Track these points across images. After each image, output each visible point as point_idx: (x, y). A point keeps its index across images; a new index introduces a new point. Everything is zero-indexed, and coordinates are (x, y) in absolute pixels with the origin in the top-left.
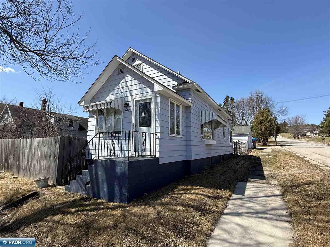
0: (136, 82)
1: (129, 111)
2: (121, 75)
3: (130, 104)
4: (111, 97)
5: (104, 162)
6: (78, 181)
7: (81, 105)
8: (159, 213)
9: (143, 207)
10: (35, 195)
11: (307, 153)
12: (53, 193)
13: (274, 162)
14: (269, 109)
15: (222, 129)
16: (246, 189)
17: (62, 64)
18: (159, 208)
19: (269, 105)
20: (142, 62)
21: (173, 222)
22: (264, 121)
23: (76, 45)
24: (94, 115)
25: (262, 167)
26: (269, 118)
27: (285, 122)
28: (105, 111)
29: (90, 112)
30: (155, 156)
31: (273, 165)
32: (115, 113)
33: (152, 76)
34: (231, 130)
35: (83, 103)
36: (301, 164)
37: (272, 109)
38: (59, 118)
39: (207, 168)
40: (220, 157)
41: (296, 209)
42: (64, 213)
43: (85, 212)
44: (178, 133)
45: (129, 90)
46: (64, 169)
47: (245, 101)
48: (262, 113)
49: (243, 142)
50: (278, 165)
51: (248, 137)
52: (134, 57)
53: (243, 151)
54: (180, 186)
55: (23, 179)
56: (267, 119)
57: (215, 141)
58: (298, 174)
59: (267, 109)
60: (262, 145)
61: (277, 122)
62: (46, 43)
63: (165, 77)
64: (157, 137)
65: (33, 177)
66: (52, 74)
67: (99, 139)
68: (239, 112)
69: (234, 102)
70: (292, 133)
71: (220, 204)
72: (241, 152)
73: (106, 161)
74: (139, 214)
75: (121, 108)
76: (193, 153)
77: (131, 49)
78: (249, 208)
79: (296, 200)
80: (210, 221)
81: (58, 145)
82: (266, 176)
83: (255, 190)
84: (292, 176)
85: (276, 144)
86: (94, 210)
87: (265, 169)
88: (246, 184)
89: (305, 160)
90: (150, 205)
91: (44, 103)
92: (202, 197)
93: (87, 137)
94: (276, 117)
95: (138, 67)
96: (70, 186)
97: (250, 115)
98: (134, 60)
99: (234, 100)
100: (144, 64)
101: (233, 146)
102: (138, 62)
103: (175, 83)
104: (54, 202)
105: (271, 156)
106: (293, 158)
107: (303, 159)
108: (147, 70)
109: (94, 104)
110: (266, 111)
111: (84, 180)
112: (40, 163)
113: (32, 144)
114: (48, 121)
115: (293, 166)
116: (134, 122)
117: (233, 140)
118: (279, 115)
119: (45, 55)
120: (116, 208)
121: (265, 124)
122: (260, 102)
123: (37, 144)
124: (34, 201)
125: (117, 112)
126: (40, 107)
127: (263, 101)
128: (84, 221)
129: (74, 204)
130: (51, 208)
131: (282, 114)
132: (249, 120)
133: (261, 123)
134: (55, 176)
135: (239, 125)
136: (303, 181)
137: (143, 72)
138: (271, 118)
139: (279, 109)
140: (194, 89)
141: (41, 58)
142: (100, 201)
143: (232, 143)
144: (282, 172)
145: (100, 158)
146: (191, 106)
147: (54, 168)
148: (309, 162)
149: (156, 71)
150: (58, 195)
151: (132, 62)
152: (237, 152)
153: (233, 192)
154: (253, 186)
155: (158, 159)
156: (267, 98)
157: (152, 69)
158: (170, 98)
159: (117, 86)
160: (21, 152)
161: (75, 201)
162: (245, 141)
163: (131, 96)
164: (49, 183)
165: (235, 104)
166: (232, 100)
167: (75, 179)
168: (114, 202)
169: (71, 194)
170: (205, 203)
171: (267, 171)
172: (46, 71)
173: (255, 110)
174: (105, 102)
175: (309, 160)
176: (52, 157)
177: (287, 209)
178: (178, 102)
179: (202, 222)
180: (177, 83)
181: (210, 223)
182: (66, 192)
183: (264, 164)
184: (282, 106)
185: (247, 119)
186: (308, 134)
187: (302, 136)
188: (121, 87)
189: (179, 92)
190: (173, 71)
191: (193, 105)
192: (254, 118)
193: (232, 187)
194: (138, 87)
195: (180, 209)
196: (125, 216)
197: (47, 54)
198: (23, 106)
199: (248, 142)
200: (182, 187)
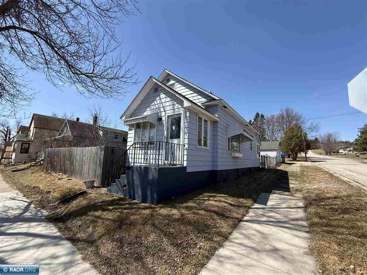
0: (169, 99)
1: (162, 125)
2: (156, 94)
3: (163, 118)
4: (147, 113)
5: (139, 169)
6: (117, 184)
7: (122, 119)
8: (182, 215)
9: (169, 209)
10: (83, 194)
11: (338, 169)
12: (97, 193)
13: (301, 176)
14: (299, 125)
15: (249, 143)
16: (269, 200)
17: (108, 85)
18: (183, 211)
19: (299, 122)
20: (175, 82)
21: (194, 223)
22: (294, 137)
23: (118, 67)
24: (133, 129)
25: (288, 180)
26: (299, 134)
27: (316, 139)
28: (142, 125)
29: (129, 125)
30: (183, 164)
31: (300, 179)
32: (150, 126)
33: (183, 94)
34: (259, 145)
35: (124, 118)
36: (329, 179)
37: (302, 126)
38: (106, 131)
39: (233, 179)
40: (247, 169)
41: (316, 220)
42: (104, 210)
43: (120, 210)
44: (205, 145)
45: (157, 103)
46: (107, 174)
47: (275, 118)
48: (292, 129)
49: (272, 156)
50: (305, 179)
51: (277, 152)
52: (168, 78)
53: (271, 166)
54: (204, 193)
55: (75, 180)
56: (297, 135)
57: (242, 155)
58: (324, 188)
59: (297, 125)
60: (291, 160)
61: (307, 138)
62: (94, 67)
63: (196, 94)
64: (185, 148)
65: (83, 178)
66: (99, 93)
67: (135, 149)
68: (269, 128)
69: (265, 119)
70: (324, 150)
71: (241, 211)
72: (269, 166)
73: (140, 167)
74: (165, 214)
75: (155, 122)
76: (219, 164)
77: (166, 70)
78: (270, 217)
79: (318, 212)
80: (229, 225)
81: (103, 152)
82: (291, 189)
83: (278, 201)
84: (317, 190)
85: (306, 159)
86: (128, 208)
87: (291, 183)
88: (270, 195)
89: (334, 176)
90: (175, 208)
91: (96, 119)
92: (225, 204)
93: (127, 147)
94: (307, 133)
95: (172, 86)
96: (110, 188)
97: (280, 131)
98: (168, 81)
99: (264, 116)
100: (177, 83)
101: (261, 159)
102: (172, 82)
103: (204, 100)
104: (97, 200)
105: (299, 171)
106: (322, 173)
107: (333, 174)
108: (180, 88)
109: (133, 118)
110: (296, 128)
111: (122, 183)
112: (89, 168)
113: (83, 152)
114: (97, 133)
115: (320, 180)
116: (166, 135)
117: (261, 155)
118: (310, 131)
119: (95, 77)
120: (146, 208)
121: (295, 140)
122: (290, 119)
123: (87, 152)
124: (82, 199)
125: (152, 126)
126: (91, 122)
127: (293, 117)
128: (119, 216)
129: (112, 202)
130: (94, 205)
131: (313, 130)
132: (279, 136)
133: (291, 139)
134: (100, 179)
135: (269, 140)
136: (328, 195)
137: (176, 91)
138: (301, 135)
139: (310, 125)
140: (221, 105)
141: (91, 79)
142: (134, 201)
143: (260, 157)
144: (308, 186)
145: (135, 164)
146: (218, 121)
147: (99, 171)
148: (338, 178)
149: (187, 90)
150: (101, 195)
151: (167, 82)
152: (265, 166)
153: (255, 202)
154: (276, 197)
155: (186, 167)
156: (297, 114)
157: (183, 88)
158: (198, 113)
159: (153, 102)
160: (75, 158)
161: (114, 200)
162: (274, 156)
163: (165, 111)
164: (95, 185)
165: (265, 121)
166: (262, 116)
167: (115, 182)
168: (146, 203)
169: (111, 194)
170: (226, 209)
171: (293, 184)
172: (93, 90)
173: (285, 126)
174: (142, 117)
175: (338, 176)
176: (98, 162)
177: (307, 220)
178: (205, 117)
179: (221, 225)
180: (206, 100)
181: (229, 226)
182: (108, 193)
183: (290, 178)
184: (313, 123)
185: (276, 135)
186: (341, 151)
187: (335, 153)
188: (156, 103)
189: (207, 108)
190: (204, 90)
191: (220, 120)
192: (284, 134)
193: (255, 197)
194: (171, 103)
195: (202, 212)
196: (152, 215)
197: (96, 76)
198: (79, 121)
199: (276, 156)
200: (207, 194)
